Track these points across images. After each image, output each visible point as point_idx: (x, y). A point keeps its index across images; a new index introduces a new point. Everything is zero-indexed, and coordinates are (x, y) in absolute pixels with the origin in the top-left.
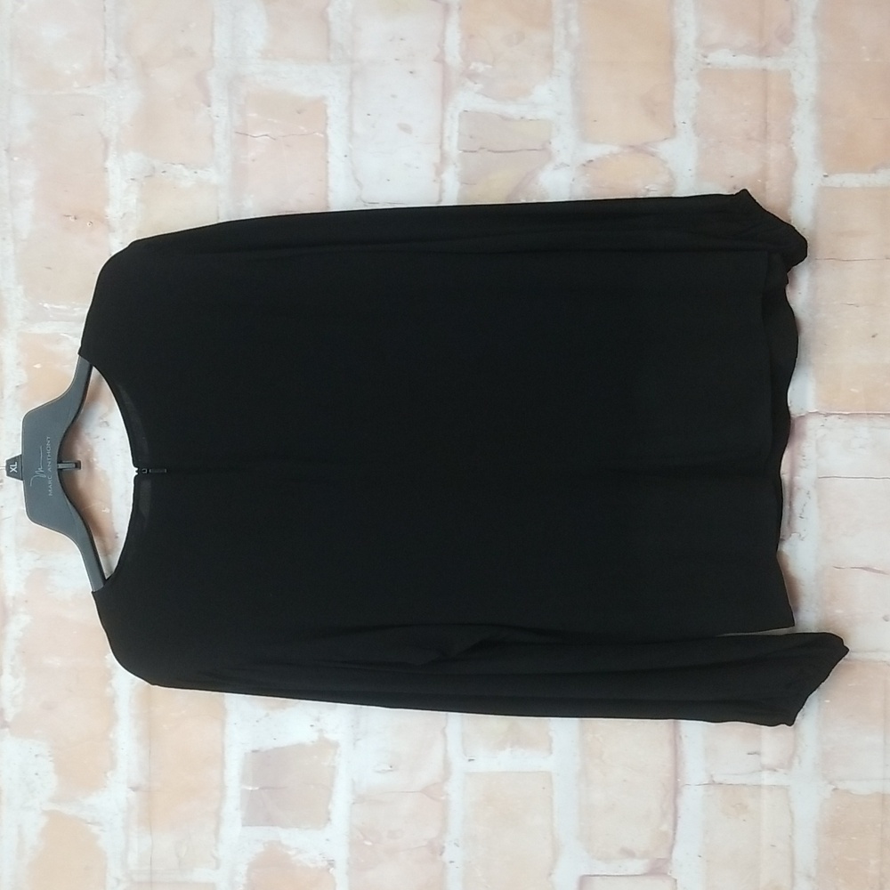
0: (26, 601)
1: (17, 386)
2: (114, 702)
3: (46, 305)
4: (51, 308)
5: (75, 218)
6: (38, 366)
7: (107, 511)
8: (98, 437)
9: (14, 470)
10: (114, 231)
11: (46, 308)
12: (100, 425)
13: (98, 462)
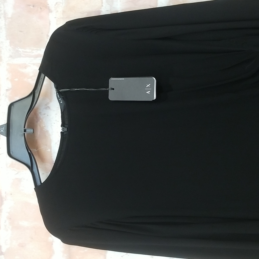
0: (11, 194)
1: (7, 89)
2: (52, 244)
3: (20, 50)
4: (22, 51)
5: (33, 6)
6: (16, 80)
7: (49, 150)
8: (45, 114)
9: (2, 131)
10: (52, 12)
11: (20, 51)
12: (46, 108)
13: (45, 126)
